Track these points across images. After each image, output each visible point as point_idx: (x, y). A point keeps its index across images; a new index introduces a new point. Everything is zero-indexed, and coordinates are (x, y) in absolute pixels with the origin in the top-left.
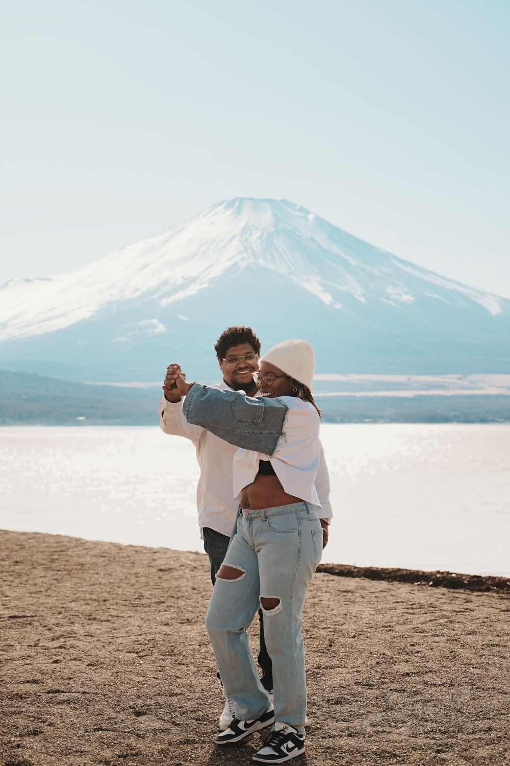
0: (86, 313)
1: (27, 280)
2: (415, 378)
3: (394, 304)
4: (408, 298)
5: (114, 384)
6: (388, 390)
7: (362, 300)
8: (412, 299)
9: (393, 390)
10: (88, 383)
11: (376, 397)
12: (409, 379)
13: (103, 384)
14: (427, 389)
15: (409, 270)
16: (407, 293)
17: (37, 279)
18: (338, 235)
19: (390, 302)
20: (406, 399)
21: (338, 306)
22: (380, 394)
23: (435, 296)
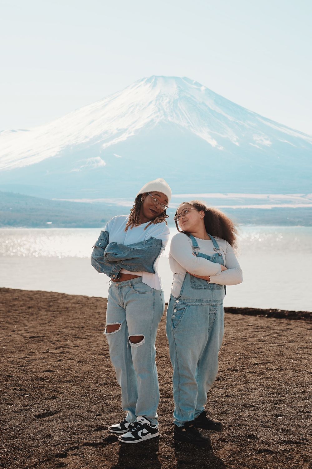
0: (52, 153)
1: (13, 131)
2: (272, 196)
3: (258, 147)
4: (267, 143)
5: (71, 200)
6: (254, 204)
7: (237, 144)
8: (271, 143)
9: (258, 204)
10: (53, 199)
11: (246, 209)
12: (268, 197)
13: (64, 200)
14: (280, 204)
15: (268, 124)
16: (267, 139)
17: (19, 130)
18: (220, 100)
19: (256, 146)
20: (266, 210)
21: (221, 148)
22: (249, 207)
23: (286, 141)
